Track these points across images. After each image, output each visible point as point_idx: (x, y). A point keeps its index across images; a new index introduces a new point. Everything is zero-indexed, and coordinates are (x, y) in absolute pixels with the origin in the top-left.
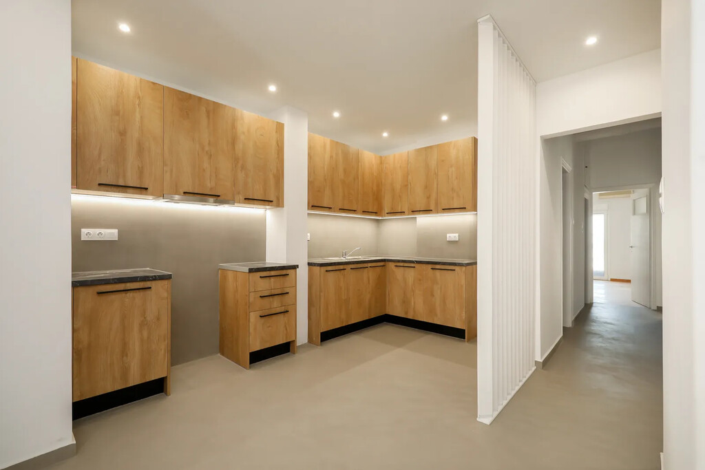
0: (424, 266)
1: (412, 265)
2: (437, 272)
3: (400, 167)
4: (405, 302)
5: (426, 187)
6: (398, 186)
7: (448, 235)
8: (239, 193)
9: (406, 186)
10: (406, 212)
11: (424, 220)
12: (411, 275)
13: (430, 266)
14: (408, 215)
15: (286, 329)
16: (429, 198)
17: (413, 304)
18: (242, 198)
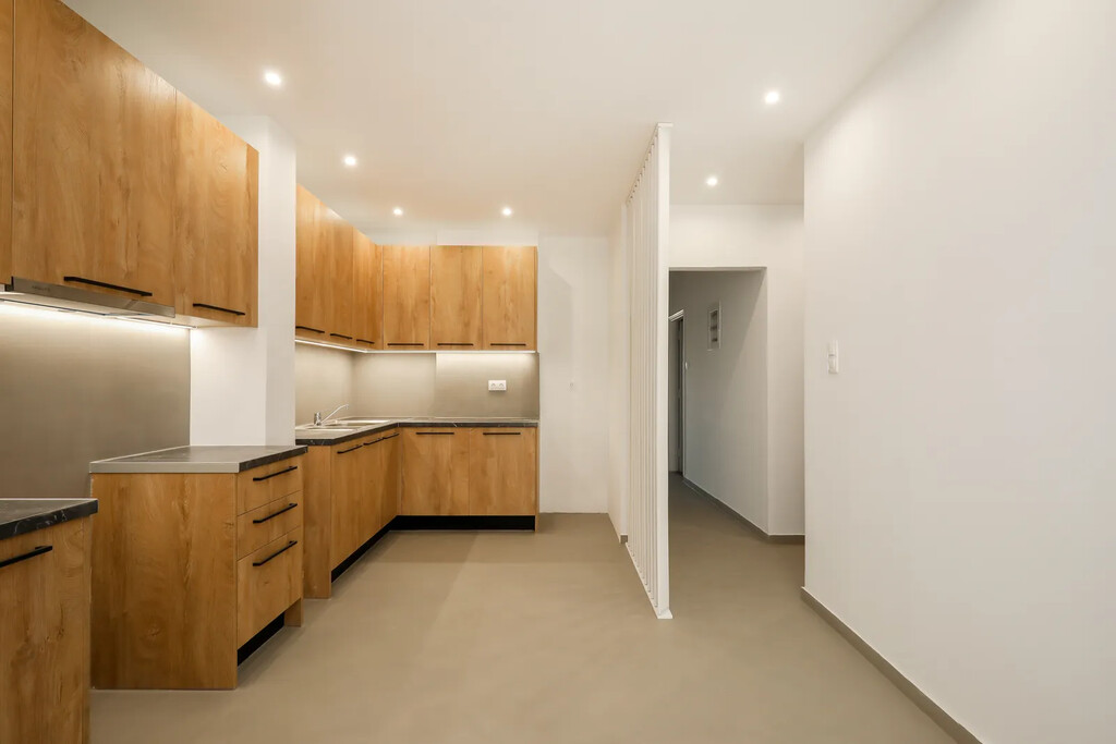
0: (471, 431)
1: (449, 430)
2: (493, 438)
3: (415, 269)
4: (436, 490)
5: (462, 308)
6: (410, 302)
7: (491, 382)
8: (182, 291)
9: (425, 301)
10: (427, 344)
11: (449, 360)
12: (446, 446)
13: (480, 431)
14: (430, 349)
15: (290, 580)
16: (467, 325)
17: (450, 492)
18: (188, 302)
